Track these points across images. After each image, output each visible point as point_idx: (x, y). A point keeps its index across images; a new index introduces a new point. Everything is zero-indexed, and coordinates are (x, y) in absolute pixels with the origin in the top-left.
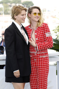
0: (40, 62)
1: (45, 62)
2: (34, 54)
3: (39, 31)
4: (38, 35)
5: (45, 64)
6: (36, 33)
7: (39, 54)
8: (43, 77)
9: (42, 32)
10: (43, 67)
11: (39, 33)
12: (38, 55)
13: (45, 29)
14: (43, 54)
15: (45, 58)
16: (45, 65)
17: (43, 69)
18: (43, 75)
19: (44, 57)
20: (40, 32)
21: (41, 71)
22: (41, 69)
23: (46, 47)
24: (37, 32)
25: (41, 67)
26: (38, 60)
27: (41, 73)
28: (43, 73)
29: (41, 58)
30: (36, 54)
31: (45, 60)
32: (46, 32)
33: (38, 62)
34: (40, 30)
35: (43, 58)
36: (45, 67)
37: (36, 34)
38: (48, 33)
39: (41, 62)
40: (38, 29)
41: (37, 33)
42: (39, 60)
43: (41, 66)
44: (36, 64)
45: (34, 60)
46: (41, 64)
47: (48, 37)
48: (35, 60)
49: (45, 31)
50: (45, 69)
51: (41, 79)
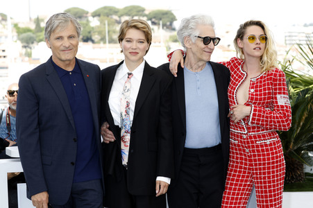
0: (259, 155)
1: (273, 154)
2: (241, 137)
3: (261, 86)
4: (256, 95)
5: (273, 158)
6: (252, 88)
7: (255, 137)
8: (270, 191)
9: (269, 89)
10: (269, 168)
11: (261, 91)
12: (251, 137)
13: (275, 85)
14: (264, 136)
15: (271, 145)
16: (273, 163)
17: (269, 173)
18: (270, 187)
19: (268, 143)
20: (265, 89)
21: (264, 178)
22: (264, 173)
23: (271, 122)
24: (257, 87)
25: (264, 169)
26: (254, 151)
27: (265, 183)
28: (269, 182)
29: (262, 146)
30: (245, 137)
31: (272, 149)
32: (280, 93)
33: (255, 156)
34: (264, 85)
35: (266, 145)
36: (273, 167)
37: (252, 90)
38: (283, 95)
39: (264, 155)
40: (261, 82)
41: (256, 91)
42: (258, 151)
43: (264, 164)
44: (250, 161)
45: (244, 151)
46: (264, 160)
47: (282, 106)
48: (247, 150)
49: (276, 89)
50: (273, 172)
51: (266, 197)
